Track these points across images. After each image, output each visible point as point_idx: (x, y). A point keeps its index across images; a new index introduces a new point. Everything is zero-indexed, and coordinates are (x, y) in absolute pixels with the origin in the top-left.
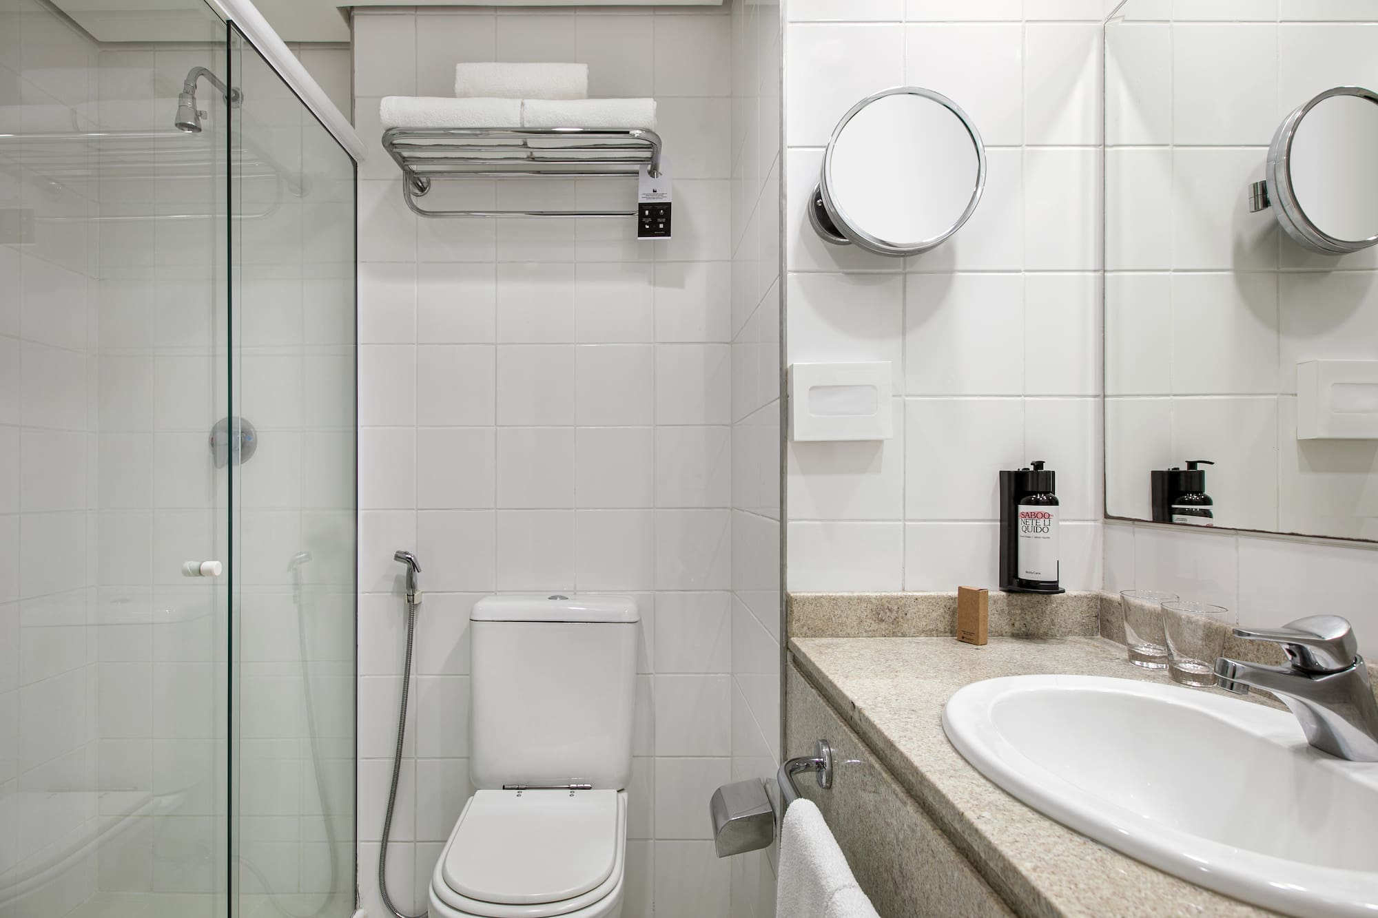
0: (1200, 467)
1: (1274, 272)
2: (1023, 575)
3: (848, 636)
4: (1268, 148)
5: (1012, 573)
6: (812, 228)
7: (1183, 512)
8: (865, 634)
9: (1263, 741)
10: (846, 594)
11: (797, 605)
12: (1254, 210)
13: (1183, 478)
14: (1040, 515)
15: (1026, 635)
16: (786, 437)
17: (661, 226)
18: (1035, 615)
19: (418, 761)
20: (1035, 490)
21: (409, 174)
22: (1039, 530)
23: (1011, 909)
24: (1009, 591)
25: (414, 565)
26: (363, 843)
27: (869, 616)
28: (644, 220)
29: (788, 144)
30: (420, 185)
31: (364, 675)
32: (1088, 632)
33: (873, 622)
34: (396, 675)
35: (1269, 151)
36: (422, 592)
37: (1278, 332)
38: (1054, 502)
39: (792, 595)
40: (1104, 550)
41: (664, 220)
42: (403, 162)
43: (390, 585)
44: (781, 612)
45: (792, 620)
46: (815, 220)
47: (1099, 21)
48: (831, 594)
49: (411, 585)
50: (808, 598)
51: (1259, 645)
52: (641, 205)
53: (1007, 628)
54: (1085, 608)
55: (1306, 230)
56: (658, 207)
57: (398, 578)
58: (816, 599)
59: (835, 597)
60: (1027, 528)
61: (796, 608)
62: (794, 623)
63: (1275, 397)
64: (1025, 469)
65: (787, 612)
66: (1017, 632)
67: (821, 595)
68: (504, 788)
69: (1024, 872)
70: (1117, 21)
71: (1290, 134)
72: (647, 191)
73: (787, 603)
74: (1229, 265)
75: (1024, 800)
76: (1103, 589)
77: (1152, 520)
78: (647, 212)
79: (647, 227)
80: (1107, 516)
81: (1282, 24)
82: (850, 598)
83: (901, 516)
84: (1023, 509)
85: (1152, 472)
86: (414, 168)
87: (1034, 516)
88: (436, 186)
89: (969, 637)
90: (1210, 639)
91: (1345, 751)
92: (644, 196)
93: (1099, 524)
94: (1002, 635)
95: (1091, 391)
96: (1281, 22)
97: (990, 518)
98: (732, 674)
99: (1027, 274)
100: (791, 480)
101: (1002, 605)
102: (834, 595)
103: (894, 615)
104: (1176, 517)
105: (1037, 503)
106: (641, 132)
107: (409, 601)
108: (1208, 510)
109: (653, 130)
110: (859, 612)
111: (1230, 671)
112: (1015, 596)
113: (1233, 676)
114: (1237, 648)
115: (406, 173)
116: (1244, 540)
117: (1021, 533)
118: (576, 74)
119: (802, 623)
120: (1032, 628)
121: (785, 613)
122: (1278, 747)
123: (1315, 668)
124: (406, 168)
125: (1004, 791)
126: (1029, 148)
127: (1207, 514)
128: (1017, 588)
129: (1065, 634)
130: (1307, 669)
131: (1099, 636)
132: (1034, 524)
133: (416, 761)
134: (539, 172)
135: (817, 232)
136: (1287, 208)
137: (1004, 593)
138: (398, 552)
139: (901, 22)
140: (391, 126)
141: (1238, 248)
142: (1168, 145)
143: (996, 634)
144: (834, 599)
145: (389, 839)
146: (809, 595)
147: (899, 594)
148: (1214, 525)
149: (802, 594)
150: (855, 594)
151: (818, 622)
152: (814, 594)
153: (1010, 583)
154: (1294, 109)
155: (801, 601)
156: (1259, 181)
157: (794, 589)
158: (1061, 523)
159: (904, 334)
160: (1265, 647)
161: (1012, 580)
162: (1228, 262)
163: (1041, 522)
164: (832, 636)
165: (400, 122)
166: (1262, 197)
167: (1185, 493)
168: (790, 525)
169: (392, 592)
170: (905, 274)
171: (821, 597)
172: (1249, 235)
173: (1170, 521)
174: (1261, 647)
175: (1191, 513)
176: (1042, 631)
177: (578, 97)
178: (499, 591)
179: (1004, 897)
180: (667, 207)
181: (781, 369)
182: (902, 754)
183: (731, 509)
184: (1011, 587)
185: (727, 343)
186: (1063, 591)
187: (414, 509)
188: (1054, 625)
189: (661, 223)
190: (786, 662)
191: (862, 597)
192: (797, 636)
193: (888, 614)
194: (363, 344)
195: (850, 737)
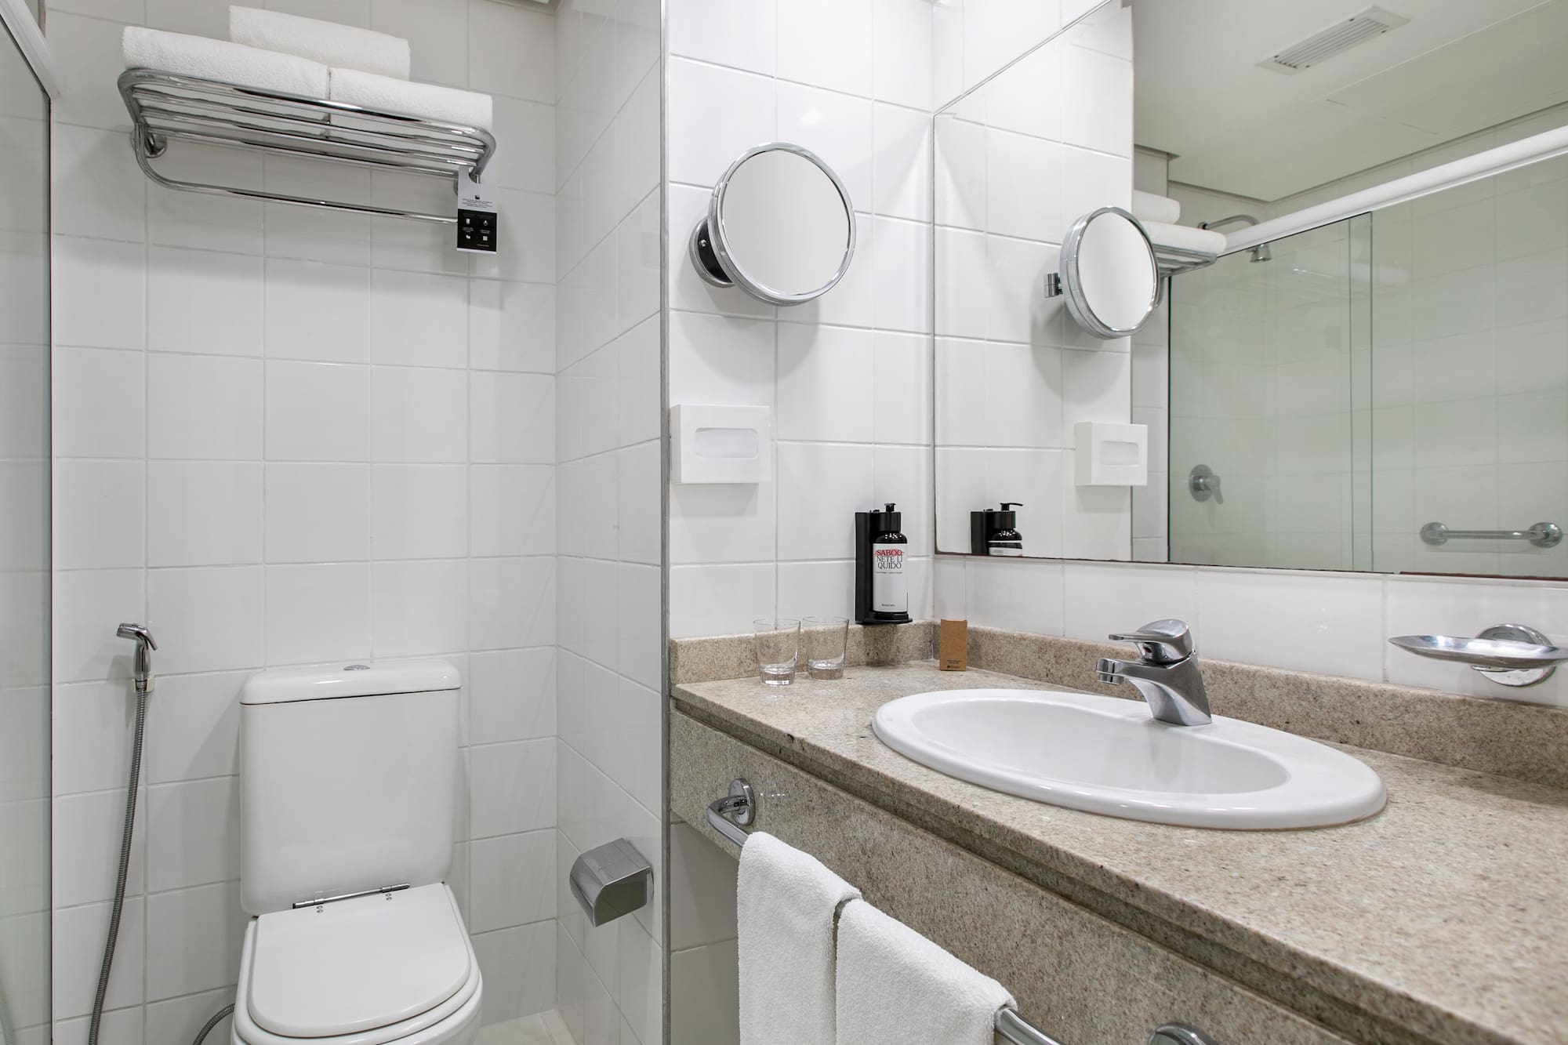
0: (1012, 508)
1: (1060, 348)
2: (878, 607)
3: (729, 678)
4: (1060, 247)
5: (868, 606)
6: (693, 267)
7: (998, 545)
8: (744, 675)
9: (1121, 722)
10: (727, 636)
11: (682, 651)
12: (1047, 295)
13: (997, 518)
14: (894, 553)
15: (879, 662)
16: (668, 479)
17: (485, 238)
18: (885, 644)
19: (150, 897)
20: (888, 529)
21: (142, 127)
22: (893, 566)
23: (1016, 873)
24: (864, 624)
25: (146, 639)
26: (60, 1023)
27: (748, 657)
28: (465, 229)
29: (671, 179)
30: (152, 143)
31: (61, 795)
32: (924, 656)
33: (752, 662)
34: (114, 789)
35: (1063, 248)
36: (155, 676)
37: (1062, 398)
38: (903, 540)
39: (677, 641)
40: (934, 584)
41: (488, 232)
42: (137, 111)
43: (104, 671)
44: (663, 660)
45: (678, 667)
46: (698, 259)
47: (930, 112)
48: (713, 638)
49: (142, 665)
50: (692, 643)
51: (1086, 651)
52: (461, 212)
53: (864, 658)
54: (922, 634)
55: (1089, 317)
56: (482, 217)
57: (117, 662)
58: (700, 643)
59: (718, 639)
60: (883, 565)
61: (681, 654)
62: (678, 669)
63: (1060, 451)
64: (876, 511)
65: (669, 659)
66: (871, 661)
67: (704, 638)
68: (294, 907)
69: (1038, 838)
70: (946, 116)
71: (1079, 238)
72: (469, 197)
73: (670, 651)
74: (1027, 339)
75: (995, 788)
76: (934, 616)
77: (970, 552)
78: (468, 221)
79: (468, 237)
80: (937, 552)
81: (1066, 146)
82: (731, 640)
83: (774, 559)
84: (877, 547)
85: (972, 513)
86: (150, 121)
87: (889, 553)
88: (174, 149)
90: (1043, 651)
91: (1185, 719)
92: (465, 201)
93: (930, 559)
94: (859, 665)
95: (924, 442)
96: (1064, 143)
97: (848, 556)
98: (558, 737)
99: (876, 331)
100: (674, 523)
101: (860, 637)
102: (717, 637)
103: (771, 651)
104: (992, 550)
105: (890, 541)
106: (474, 131)
107: (137, 689)
108: (1019, 544)
109: (490, 132)
110: (739, 653)
111: (1110, 668)
112: (869, 628)
113: (1113, 672)
114: (1066, 655)
115: (140, 127)
116: (1070, 568)
117: (876, 568)
118: (397, 51)
119: (687, 669)
120: (882, 657)
121: (667, 660)
122: (1134, 725)
123: (1164, 660)
124: (142, 120)
125: (973, 784)
126: (877, 217)
127: (1018, 546)
128: (874, 620)
129: (908, 659)
130: (1158, 660)
131: (932, 659)
132: (889, 561)
133: (145, 900)
134: (325, 154)
135: (699, 272)
136: (1076, 298)
137: (860, 626)
138: (123, 625)
139: (773, 77)
140: (138, 64)
141: (1034, 326)
142: (982, 231)
143: (855, 664)
144: (716, 643)
145: (104, 1009)
146: (693, 639)
147: (771, 633)
148: (1024, 555)
149: (687, 639)
150: (736, 636)
151: (702, 667)
152: (698, 639)
153: (867, 616)
154: (1079, 217)
155: (686, 647)
156: (1052, 273)
157: (676, 634)
158: (909, 559)
159: (776, 380)
160: (1092, 652)
161: (867, 612)
162: (1027, 338)
163: (895, 558)
164: (714, 679)
165: (151, 61)
166: (1055, 285)
167: (1000, 530)
168: (673, 569)
169: (107, 680)
170: (777, 322)
171: (705, 641)
172: (1042, 317)
173: (987, 554)
174: (1089, 652)
175: (1005, 546)
176: (890, 657)
177: (398, 76)
178: (270, 666)
179: (1006, 865)
180: (492, 217)
181: (662, 410)
182: (869, 770)
183: (556, 557)
184: (866, 620)
185: (550, 374)
186: (911, 621)
187: (142, 568)
188: (899, 652)
189: (485, 235)
190: (669, 710)
191: (742, 638)
192: (682, 682)
193: (767, 649)
194: (57, 346)
195: (786, 769)
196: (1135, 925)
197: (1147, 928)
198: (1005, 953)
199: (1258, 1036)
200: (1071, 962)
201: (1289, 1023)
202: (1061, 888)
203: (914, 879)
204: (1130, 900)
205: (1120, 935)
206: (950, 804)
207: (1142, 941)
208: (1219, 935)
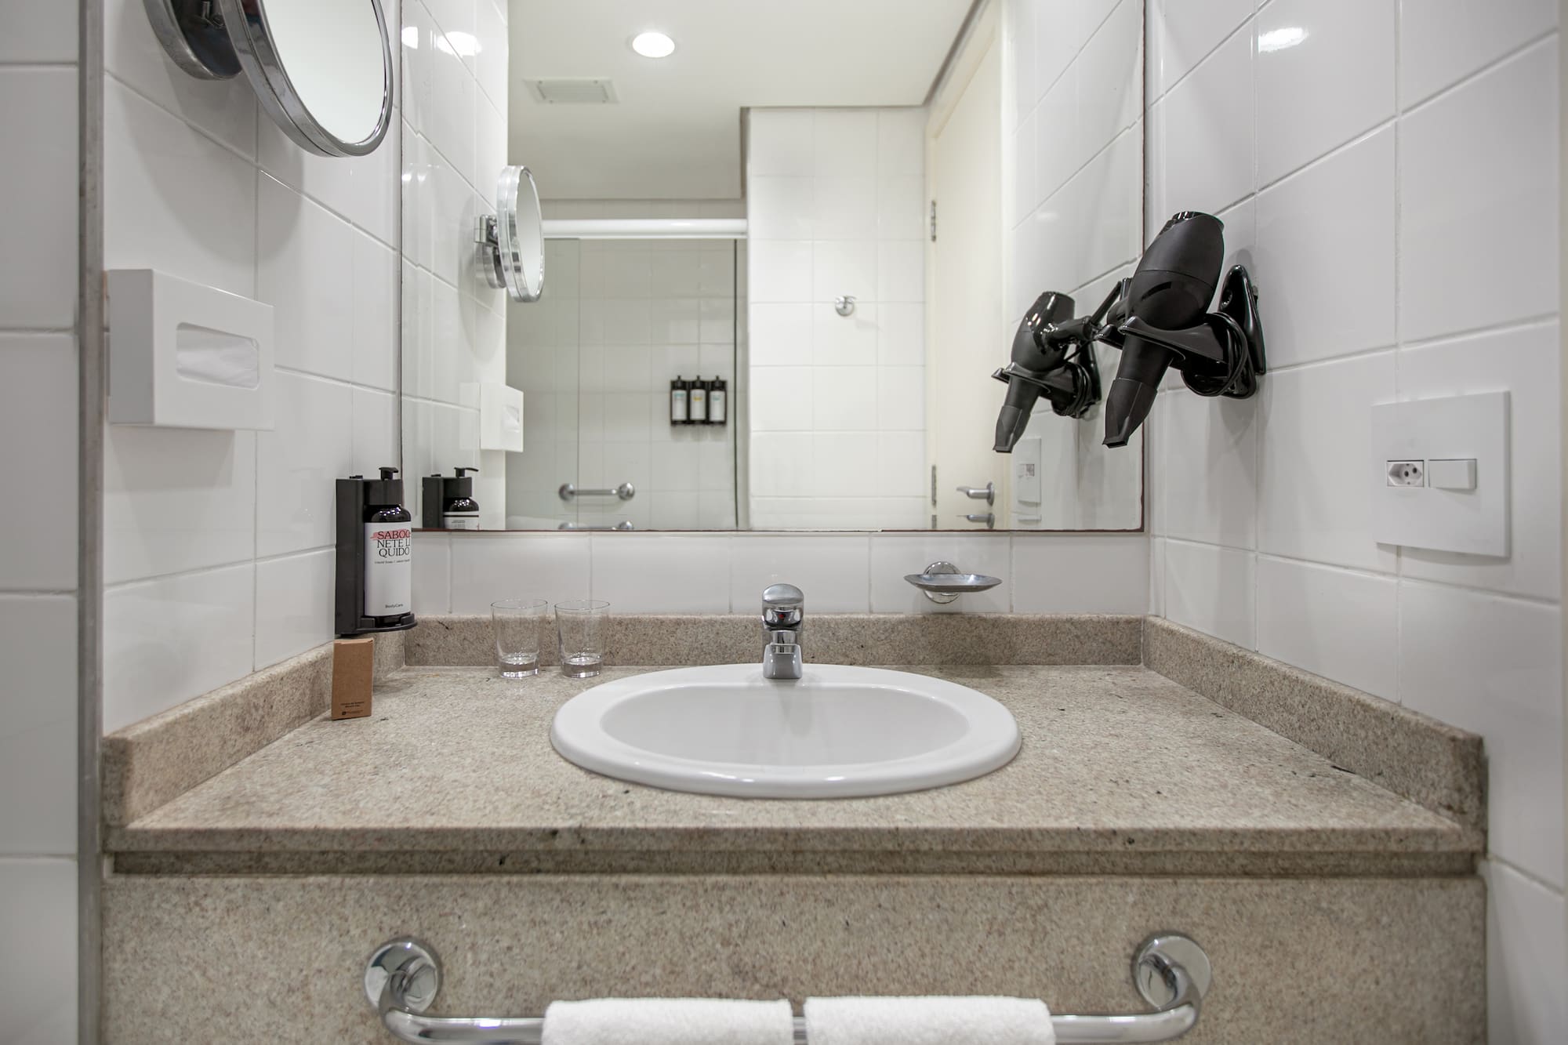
2: (373, 610)
3: (209, 776)
5: (355, 610)
8: (230, 762)
12: (478, 240)
13: (451, 485)
14: (402, 534)
20: (385, 504)
22: (402, 552)
24: (347, 637)
27: (233, 729)
33: (237, 737)
37: (474, 354)
39: (126, 738)
50: (154, 732)
59: (193, 713)
60: (388, 552)
61: (138, 761)
62: (134, 792)
64: (364, 477)
65: (105, 778)
67: (174, 718)
73: (107, 760)
74: (456, 282)
82: (214, 707)
83: (252, 555)
87: (394, 535)
89: (354, 709)
95: (392, 387)
97: (327, 543)
103: (260, 714)
108: (476, 515)
110: (222, 727)
119: (147, 785)
129: (386, 673)
131: (405, 665)
132: (395, 546)
141: (460, 269)
144: (192, 719)
156: (484, 217)
163: (403, 542)
164: (188, 788)
166: (487, 232)
167: (456, 500)
170: (259, 168)
171: (176, 722)
175: (462, 517)
192: (139, 816)
193: (254, 714)
195: (535, 884)
196: (1096, 869)
197: (1108, 866)
198: (964, 964)
199: (1217, 910)
200: (1046, 933)
201: (1239, 887)
202: (1019, 867)
203: (823, 941)
204: (1109, 848)
205: (1097, 884)
206: (884, 830)
207: (1117, 880)
208: (1187, 844)
